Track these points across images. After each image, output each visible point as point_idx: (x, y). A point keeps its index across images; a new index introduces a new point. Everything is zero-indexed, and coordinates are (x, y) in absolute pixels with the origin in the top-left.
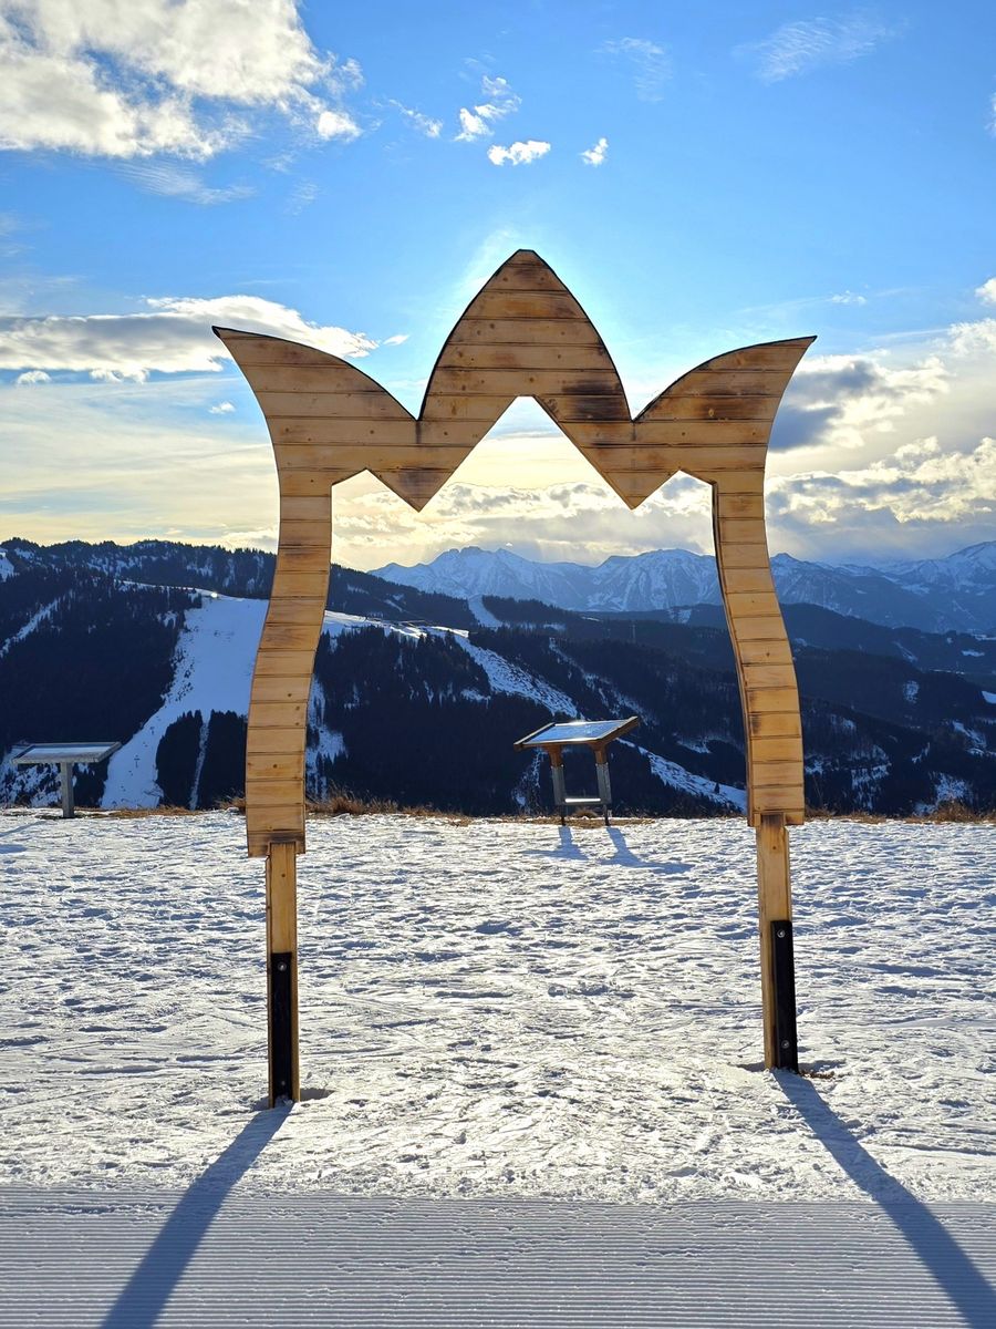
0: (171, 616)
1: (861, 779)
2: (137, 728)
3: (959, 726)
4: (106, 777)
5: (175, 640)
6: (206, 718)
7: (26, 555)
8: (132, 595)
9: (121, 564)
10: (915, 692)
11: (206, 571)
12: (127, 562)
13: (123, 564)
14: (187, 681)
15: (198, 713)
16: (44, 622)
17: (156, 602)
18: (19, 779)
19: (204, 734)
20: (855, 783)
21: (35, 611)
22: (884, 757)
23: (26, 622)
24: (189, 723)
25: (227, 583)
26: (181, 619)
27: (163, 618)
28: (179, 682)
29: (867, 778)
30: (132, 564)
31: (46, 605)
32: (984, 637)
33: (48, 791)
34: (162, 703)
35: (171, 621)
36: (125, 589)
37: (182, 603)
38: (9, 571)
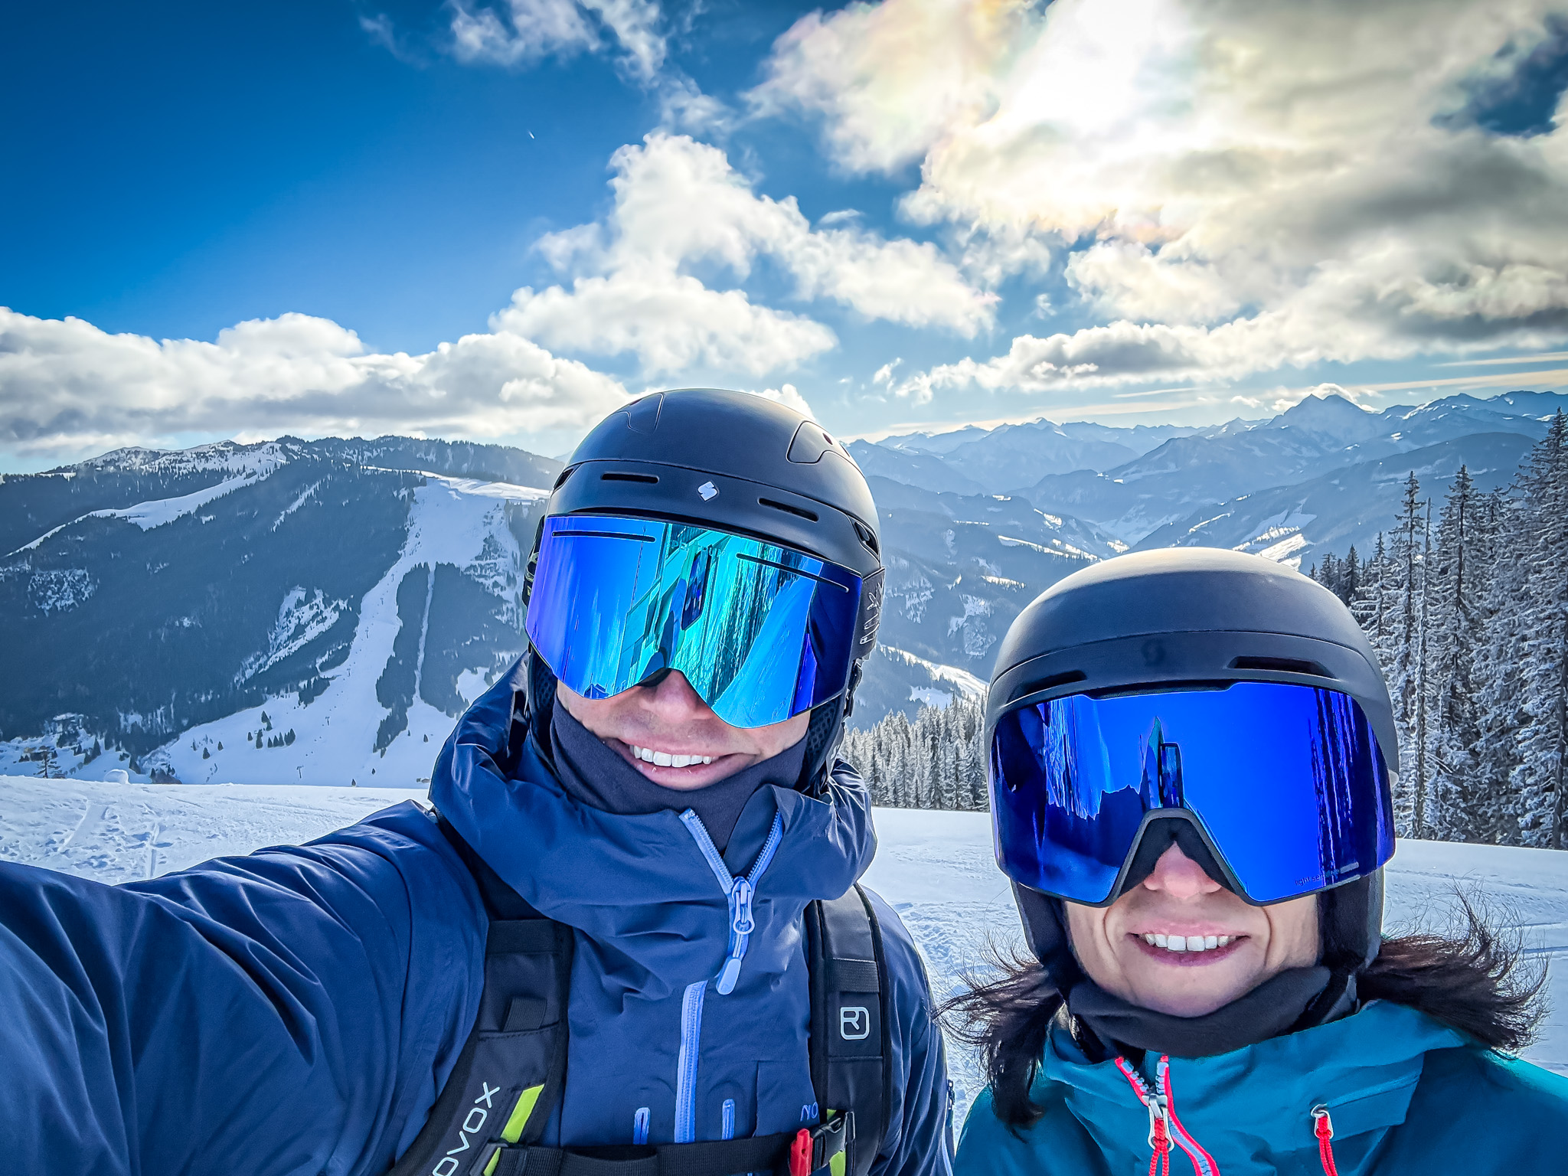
0: (404, 492)
1: (913, 602)
2: (381, 576)
3: (982, 562)
4: (360, 612)
5: (408, 510)
6: (432, 568)
7: (296, 448)
8: (374, 476)
9: (367, 454)
10: (952, 538)
11: (432, 457)
12: (372, 453)
13: (369, 454)
14: (418, 540)
15: (426, 564)
16: (310, 498)
17: (394, 482)
18: (296, 614)
19: (431, 579)
20: (908, 604)
21: (303, 490)
22: (929, 585)
23: (296, 498)
24: (420, 571)
25: (447, 466)
26: (411, 494)
27: (398, 495)
28: (411, 541)
29: (917, 601)
30: (375, 454)
31: (310, 486)
32: (1002, 498)
33: (318, 622)
34: (399, 556)
35: (404, 496)
36: (369, 473)
37: (413, 482)
38: (282, 460)
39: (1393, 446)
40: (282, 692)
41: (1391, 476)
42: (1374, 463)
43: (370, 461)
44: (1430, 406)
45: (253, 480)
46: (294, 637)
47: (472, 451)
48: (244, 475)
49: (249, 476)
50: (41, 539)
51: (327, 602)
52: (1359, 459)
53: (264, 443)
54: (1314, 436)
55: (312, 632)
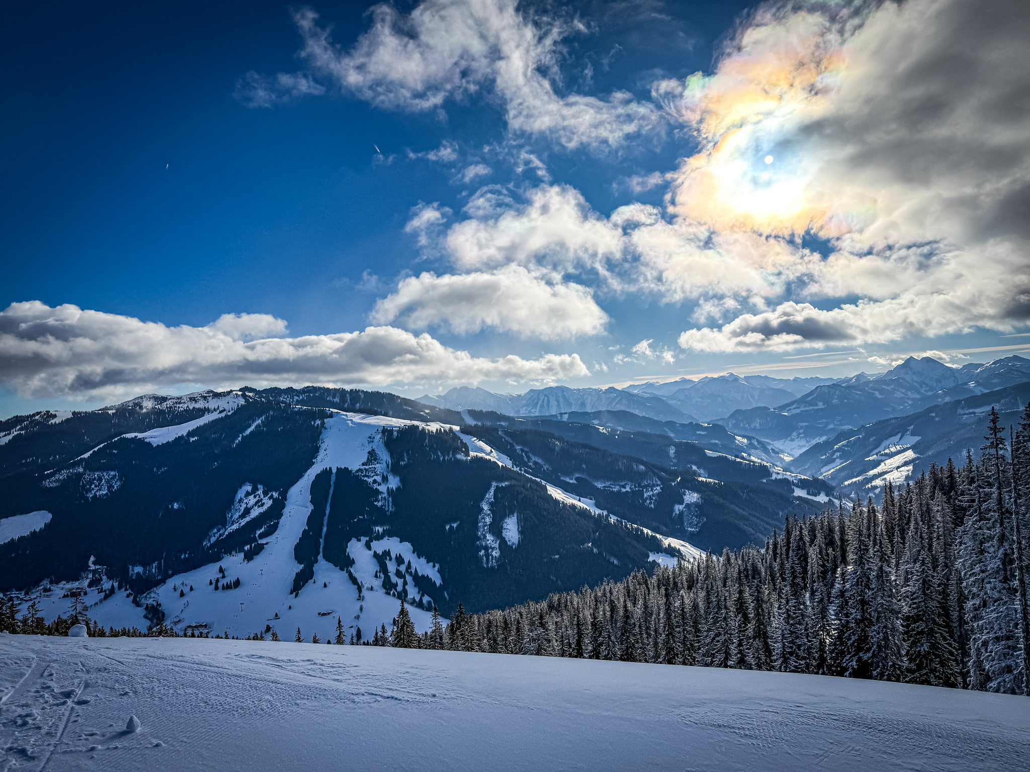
0: (318, 422)
1: (648, 494)
2: (301, 476)
3: (694, 468)
4: (286, 500)
5: (320, 433)
6: (334, 471)
7: (251, 394)
8: (300, 412)
9: (296, 398)
10: (674, 451)
11: (337, 400)
12: (299, 397)
13: (297, 398)
14: (326, 453)
15: (330, 468)
16: (258, 426)
17: (312, 415)
18: (245, 501)
19: (333, 478)
20: (645, 495)
21: (254, 421)
22: (659, 483)
23: (250, 426)
24: (326, 473)
25: (346, 406)
26: (323, 423)
27: (315, 423)
28: (321, 454)
29: (651, 493)
30: (301, 398)
31: (259, 418)
32: (706, 425)
33: (259, 506)
34: (313, 463)
35: (318, 425)
36: (296, 410)
37: (324, 415)
38: (242, 402)
39: (971, 391)
40: (233, 553)
41: (971, 411)
42: (958, 402)
43: (298, 402)
44: (993, 363)
45: (223, 415)
46: (243, 516)
47: (362, 396)
48: (218, 411)
49: (221, 412)
50: (91, 452)
51: (265, 494)
52: (947, 399)
53: (231, 391)
54: (915, 384)
55: (255, 513)
